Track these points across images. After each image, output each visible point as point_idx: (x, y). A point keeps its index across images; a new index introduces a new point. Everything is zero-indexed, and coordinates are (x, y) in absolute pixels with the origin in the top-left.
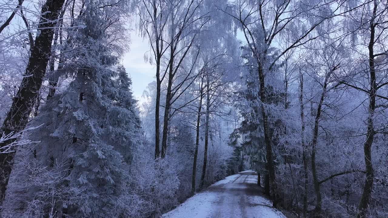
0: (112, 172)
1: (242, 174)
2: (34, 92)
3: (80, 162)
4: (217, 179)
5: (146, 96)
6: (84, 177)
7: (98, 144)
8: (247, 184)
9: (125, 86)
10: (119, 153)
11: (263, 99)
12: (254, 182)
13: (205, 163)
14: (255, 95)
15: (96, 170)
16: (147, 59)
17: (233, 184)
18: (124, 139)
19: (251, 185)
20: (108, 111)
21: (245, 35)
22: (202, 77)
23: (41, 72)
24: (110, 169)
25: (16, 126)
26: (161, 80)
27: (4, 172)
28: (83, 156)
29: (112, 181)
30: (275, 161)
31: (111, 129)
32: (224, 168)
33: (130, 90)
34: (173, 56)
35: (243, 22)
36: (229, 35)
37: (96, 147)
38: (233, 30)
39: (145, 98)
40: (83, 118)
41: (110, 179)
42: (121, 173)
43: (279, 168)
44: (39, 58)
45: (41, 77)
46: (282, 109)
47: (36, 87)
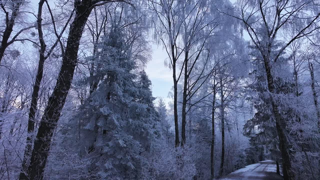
0: (133, 159)
1: (262, 163)
2: (64, 92)
3: (106, 150)
4: (237, 167)
5: (171, 97)
6: (110, 162)
7: (120, 134)
8: (266, 173)
9: (145, 86)
10: (138, 143)
11: (271, 90)
12: (273, 171)
13: (223, 152)
14: (265, 88)
15: (119, 157)
16: (167, 64)
17: (252, 172)
18: (143, 130)
19: (271, 173)
20: (129, 107)
21: (249, 33)
22: (214, 75)
23: (69, 76)
24: (131, 156)
25: (49, 119)
26: (177, 80)
27: (41, 157)
28: (109, 145)
29: (133, 167)
30: (291, 149)
31: (131, 121)
32: (242, 157)
33: (150, 89)
34: (187, 60)
35: (246, 22)
36: (236, 37)
37: (118, 137)
38: (240, 31)
39: (170, 98)
40: (108, 113)
41: (130, 165)
42: (140, 159)
43: (296, 157)
44: (68, 65)
45: (70, 80)
46: (291, 98)
47: (65, 88)
